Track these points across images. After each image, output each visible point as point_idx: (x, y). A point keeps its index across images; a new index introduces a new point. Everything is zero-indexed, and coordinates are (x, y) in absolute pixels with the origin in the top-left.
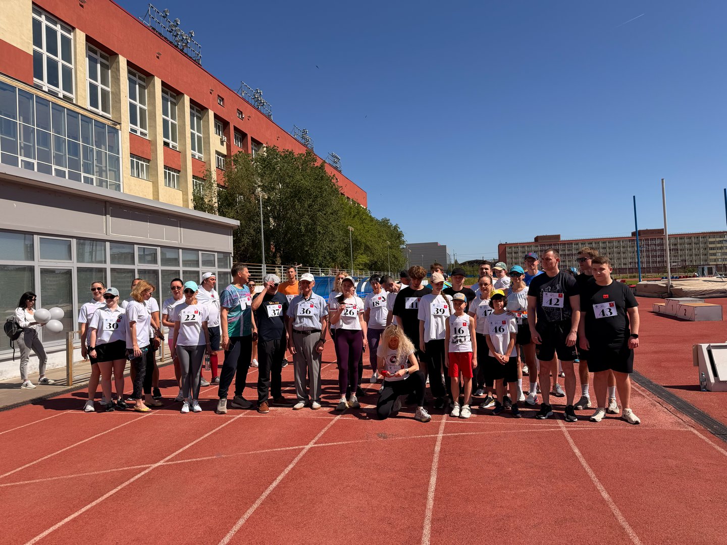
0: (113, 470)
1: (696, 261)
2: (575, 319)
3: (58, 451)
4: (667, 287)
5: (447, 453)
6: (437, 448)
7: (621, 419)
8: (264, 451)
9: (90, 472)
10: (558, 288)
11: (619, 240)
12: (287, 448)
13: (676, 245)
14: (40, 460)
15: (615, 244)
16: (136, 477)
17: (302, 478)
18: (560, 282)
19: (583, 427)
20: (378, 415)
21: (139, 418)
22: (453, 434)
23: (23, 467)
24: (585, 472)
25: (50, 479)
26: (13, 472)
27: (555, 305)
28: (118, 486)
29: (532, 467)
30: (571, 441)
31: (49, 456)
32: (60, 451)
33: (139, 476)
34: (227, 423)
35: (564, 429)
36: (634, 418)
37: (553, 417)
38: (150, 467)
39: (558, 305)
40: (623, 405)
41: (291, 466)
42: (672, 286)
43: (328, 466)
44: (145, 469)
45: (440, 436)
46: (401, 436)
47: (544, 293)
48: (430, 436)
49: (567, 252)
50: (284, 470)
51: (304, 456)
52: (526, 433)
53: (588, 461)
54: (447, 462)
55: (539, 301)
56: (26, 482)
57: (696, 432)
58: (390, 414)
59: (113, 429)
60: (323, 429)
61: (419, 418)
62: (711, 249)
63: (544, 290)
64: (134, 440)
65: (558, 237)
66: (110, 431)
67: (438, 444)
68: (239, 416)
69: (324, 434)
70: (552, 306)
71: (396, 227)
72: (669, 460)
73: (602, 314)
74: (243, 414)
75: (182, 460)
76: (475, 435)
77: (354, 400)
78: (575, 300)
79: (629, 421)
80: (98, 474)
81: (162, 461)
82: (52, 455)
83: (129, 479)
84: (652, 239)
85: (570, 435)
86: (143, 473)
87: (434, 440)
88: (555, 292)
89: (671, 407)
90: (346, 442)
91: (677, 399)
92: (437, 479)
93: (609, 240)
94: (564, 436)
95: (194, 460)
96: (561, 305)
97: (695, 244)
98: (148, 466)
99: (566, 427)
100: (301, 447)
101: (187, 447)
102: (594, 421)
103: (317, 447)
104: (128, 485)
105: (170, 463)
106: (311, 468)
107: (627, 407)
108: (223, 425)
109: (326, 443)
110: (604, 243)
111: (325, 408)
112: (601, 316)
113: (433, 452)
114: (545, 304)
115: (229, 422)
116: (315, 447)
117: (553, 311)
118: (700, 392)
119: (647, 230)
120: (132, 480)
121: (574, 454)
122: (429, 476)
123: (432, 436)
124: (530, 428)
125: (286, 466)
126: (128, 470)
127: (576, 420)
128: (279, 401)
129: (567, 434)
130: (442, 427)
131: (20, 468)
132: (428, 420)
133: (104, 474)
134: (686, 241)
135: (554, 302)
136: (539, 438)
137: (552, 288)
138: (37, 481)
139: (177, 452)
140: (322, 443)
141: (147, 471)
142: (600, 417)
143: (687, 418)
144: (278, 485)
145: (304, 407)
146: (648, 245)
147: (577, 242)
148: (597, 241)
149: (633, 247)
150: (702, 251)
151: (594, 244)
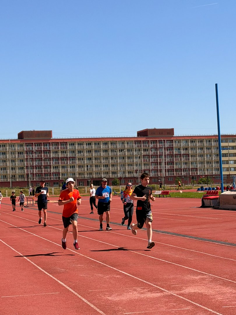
11: (123, 140)
13: (187, 149)
15: (119, 146)
49: (60, 155)
62: (225, 155)
65: (49, 133)
84: (160, 142)
93: (111, 140)
97: (207, 148)
110: (106, 144)
119: (155, 129)
134: (198, 144)
146: (156, 149)
147: (73, 142)
148: (97, 141)
149: (139, 150)
150: (214, 158)
151: (93, 146)
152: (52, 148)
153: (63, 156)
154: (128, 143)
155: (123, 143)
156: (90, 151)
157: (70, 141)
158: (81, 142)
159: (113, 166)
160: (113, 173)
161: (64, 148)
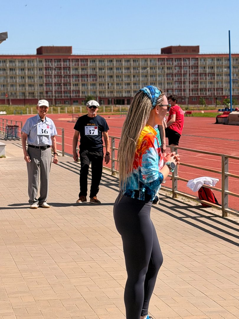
13: (212, 67)
15: (141, 64)
49: (80, 72)
65: (69, 49)
134: (224, 63)
149: (163, 68)
151: (115, 63)
152: (72, 65)
153: (83, 73)
154: (151, 61)
155: (146, 61)
156: (111, 69)
157: (91, 57)
160: (135, 92)
161: (84, 65)
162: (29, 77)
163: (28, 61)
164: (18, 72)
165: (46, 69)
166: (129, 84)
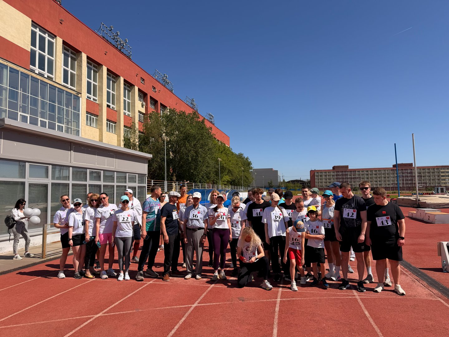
0: (70, 318)
1: (433, 183)
2: (364, 227)
3: (35, 304)
4: (416, 201)
5: (283, 312)
6: (277, 309)
7: (393, 291)
8: (166, 308)
9: (55, 319)
10: (353, 206)
11: (385, 169)
12: (181, 306)
13: (420, 173)
14: (23, 310)
15: (383, 172)
16: (85, 324)
17: (191, 327)
18: (354, 202)
19: (370, 296)
20: (238, 285)
21: (87, 282)
22: (286, 299)
23: (13, 315)
24: (373, 328)
25: (29, 324)
26: (6, 318)
27: (351, 216)
28: (73, 330)
29: (339, 324)
30: (362, 306)
31: (30, 307)
32: (36, 304)
33: (86, 323)
34: (142, 287)
35: (357, 297)
36: (401, 291)
37: (350, 288)
38: (93, 317)
39: (353, 217)
40: (395, 282)
41: (183, 319)
42: (419, 200)
43: (207, 319)
44: (90, 318)
45: (279, 300)
46: (253, 300)
47: (344, 209)
48: (272, 300)
50: (179, 322)
51: (192, 312)
52: (333, 299)
53: (374, 320)
54: (284, 319)
55: (341, 213)
56: (14, 326)
57: (442, 301)
58: (246, 284)
59: (70, 289)
60: (203, 293)
61: (265, 287)
62: (443, 176)
63: (344, 207)
64: (84, 298)
65: (347, 167)
66: (68, 290)
67: (278, 305)
68: (150, 283)
69: (204, 297)
70: (349, 217)
71: (247, 159)
72: (427, 321)
73: (381, 223)
74: (152, 281)
75: (114, 312)
76: (301, 300)
77: (222, 275)
78: (364, 214)
79: (398, 293)
80: (60, 321)
81: (101, 313)
82: (31, 307)
83: (80, 325)
84: (405, 170)
85: (362, 302)
86: (89, 321)
87: (275, 303)
88: (351, 209)
89: (425, 283)
90: (219, 303)
91: (428, 277)
92: (278, 331)
93: (379, 169)
94: (358, 301)
95: (122, 313)
96: (355, 217)
97: (432, 173)
98: (92, 316)
99: (359, 296)
100: (190, 306)
101: (117, 303)
102: (376, 291)
103: (200, 306)
104: (79, 330)
105: (106, 314)
106: (197, 320)
107: (397, 284)
108: (140, 289)
109: (205, 303)
110: (376, 171)
111: (204, 279)
112: (381, 225)
113: (274, 312)
114: (345, 216)
115: (144, 286)
116: (198, 306)
117: (350, 220)
118: (442, 273)
119: (402, 164)
120: (82, 326)
121: (365, 315)
122: (273, 328)
123: (273, 300)
124: (335, 295)
125: (180, 319)
126: (79, 318)
127: (365, 291)
128: (176, 274)
129: (359, 300)
130: (279, 294)
131: (11, 316)
132: (270, 289)
133: (64, 321)
134: (427, 171)
135: (350, 215)
136: (342, 303)
137: (349, 206)
138: (21, 325)
139: (111, 307)
140: (203, 303)
141: (91, 320)
142: (380, 289)
143: (436, 291)
144: (175, 333)
145: (191, 277)
146: (403, 173)
147: (359, 170)
148: (371, 170)
149: (394, 174)
150: (436, 177)
151: (369, 172)
152: (349, 173)
153: (354, 177)
154: (387, 171)
155: (385, 171)
156: (367, 175)
157: (357, 170)
158: (363, 170)
159: (380, 181)
160: (380, 185)
161: (354, 173)
162: (329, 179)
163: (328, 172)
164: (323, 177)
165: (337, 175)
166: (376, 181)
